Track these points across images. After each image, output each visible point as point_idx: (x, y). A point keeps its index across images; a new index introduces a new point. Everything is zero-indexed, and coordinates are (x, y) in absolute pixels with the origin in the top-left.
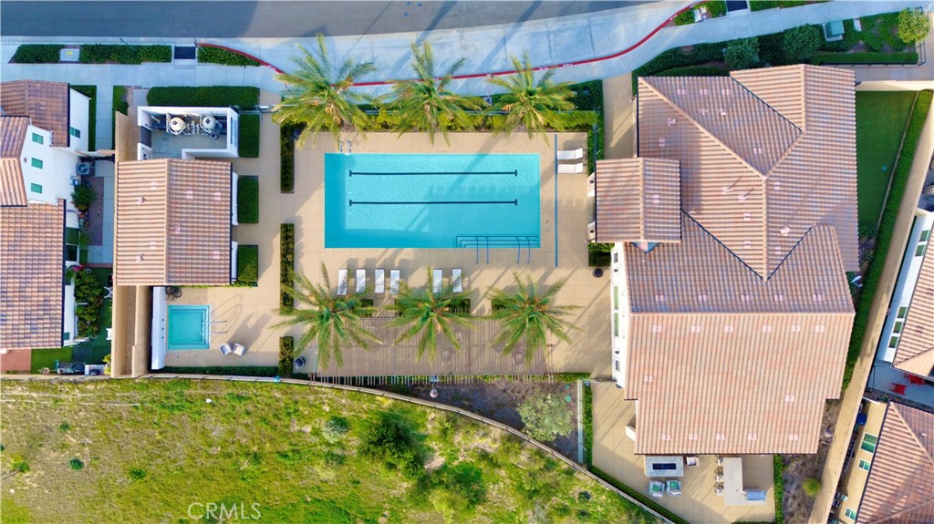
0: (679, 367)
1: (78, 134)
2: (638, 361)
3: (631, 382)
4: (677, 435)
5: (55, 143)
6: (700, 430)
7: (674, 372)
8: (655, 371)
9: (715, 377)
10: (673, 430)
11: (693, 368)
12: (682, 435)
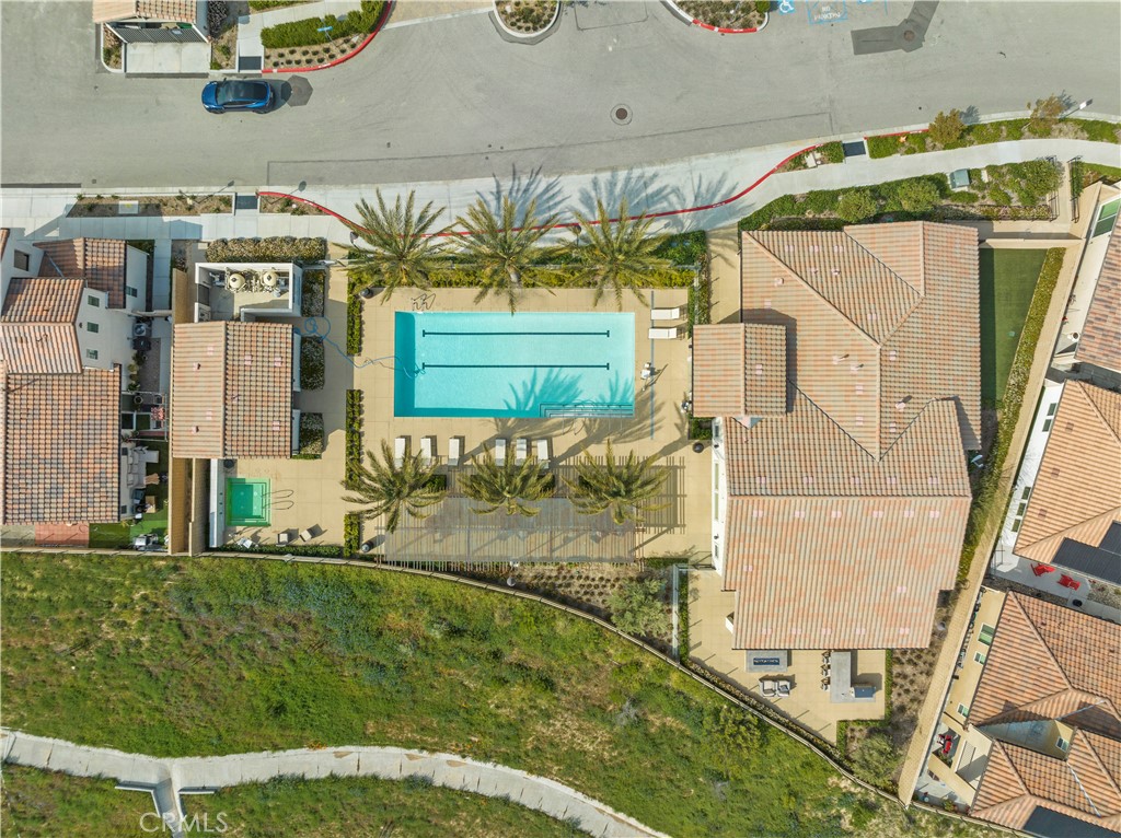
0: (781, 555)
1: (134, 293)
2: (736, 549)
3: (729, 571)
4: (779, 629)
5: (111, 305)
6: (804, 624)
7: (776, 561)
8: (755, 560)
9: (821, 566)
10: (774, 624)
11: (797, 557)
12: (784, 629)
